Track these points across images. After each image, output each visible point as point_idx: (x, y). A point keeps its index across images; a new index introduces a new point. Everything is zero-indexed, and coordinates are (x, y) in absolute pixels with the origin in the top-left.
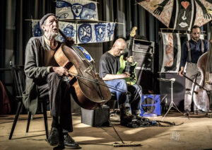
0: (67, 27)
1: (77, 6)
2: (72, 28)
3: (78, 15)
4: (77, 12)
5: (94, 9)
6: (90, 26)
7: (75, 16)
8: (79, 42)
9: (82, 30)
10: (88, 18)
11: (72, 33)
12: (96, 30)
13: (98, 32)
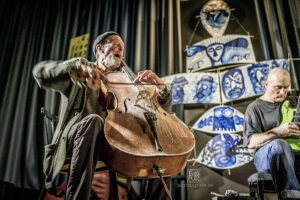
0: (202, 80)
1: (214, 47)
2: (211, 81)
3: (217, 58)
4: (215, 55)
5: (246, 46)
6: (240, 72)
7: (213, 61)
8: (225, 100)
9: (227, 80)
10: (235, 61)
11: (211, 88)
12: (250, 75)
13: (256, 77)
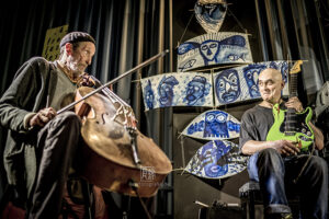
1: (208, 44)
2: (204, 82)
3: (211, 57)
4: (209, 53)
5: (243, 45)
6: (236, 73)
7: (206, 60)
10: (231, 60)
12: (246, 77)
13: (252, 79)
